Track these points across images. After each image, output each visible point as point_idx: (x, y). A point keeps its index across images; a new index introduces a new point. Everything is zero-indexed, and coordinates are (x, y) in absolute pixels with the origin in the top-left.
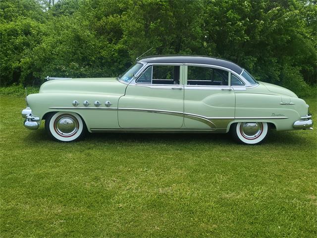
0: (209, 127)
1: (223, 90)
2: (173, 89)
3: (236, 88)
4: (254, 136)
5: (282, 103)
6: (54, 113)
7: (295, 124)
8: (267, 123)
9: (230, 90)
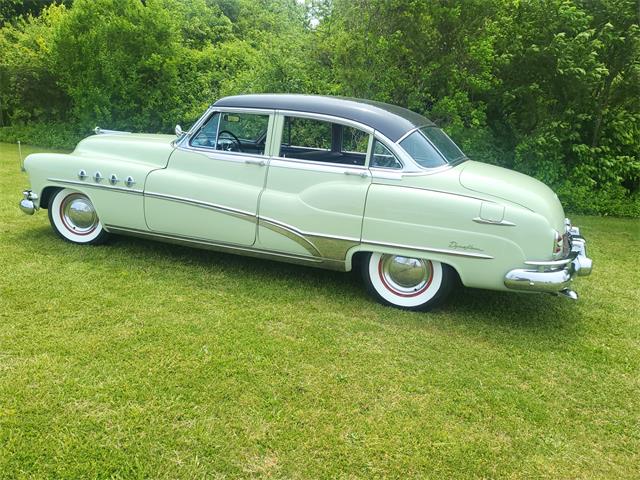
0: (307, 253)
1: (347, 174)
2: (248, 163)
3: (379, 172)
4: (413, 289)
5: (479, 219)
6: (56, 190)
7: (507, 276)
8: (442, 264)
9: (363, 177)
